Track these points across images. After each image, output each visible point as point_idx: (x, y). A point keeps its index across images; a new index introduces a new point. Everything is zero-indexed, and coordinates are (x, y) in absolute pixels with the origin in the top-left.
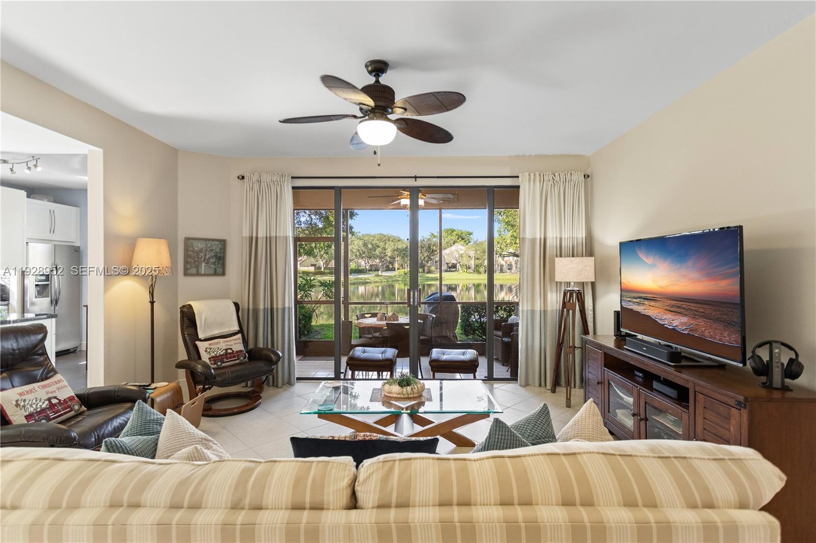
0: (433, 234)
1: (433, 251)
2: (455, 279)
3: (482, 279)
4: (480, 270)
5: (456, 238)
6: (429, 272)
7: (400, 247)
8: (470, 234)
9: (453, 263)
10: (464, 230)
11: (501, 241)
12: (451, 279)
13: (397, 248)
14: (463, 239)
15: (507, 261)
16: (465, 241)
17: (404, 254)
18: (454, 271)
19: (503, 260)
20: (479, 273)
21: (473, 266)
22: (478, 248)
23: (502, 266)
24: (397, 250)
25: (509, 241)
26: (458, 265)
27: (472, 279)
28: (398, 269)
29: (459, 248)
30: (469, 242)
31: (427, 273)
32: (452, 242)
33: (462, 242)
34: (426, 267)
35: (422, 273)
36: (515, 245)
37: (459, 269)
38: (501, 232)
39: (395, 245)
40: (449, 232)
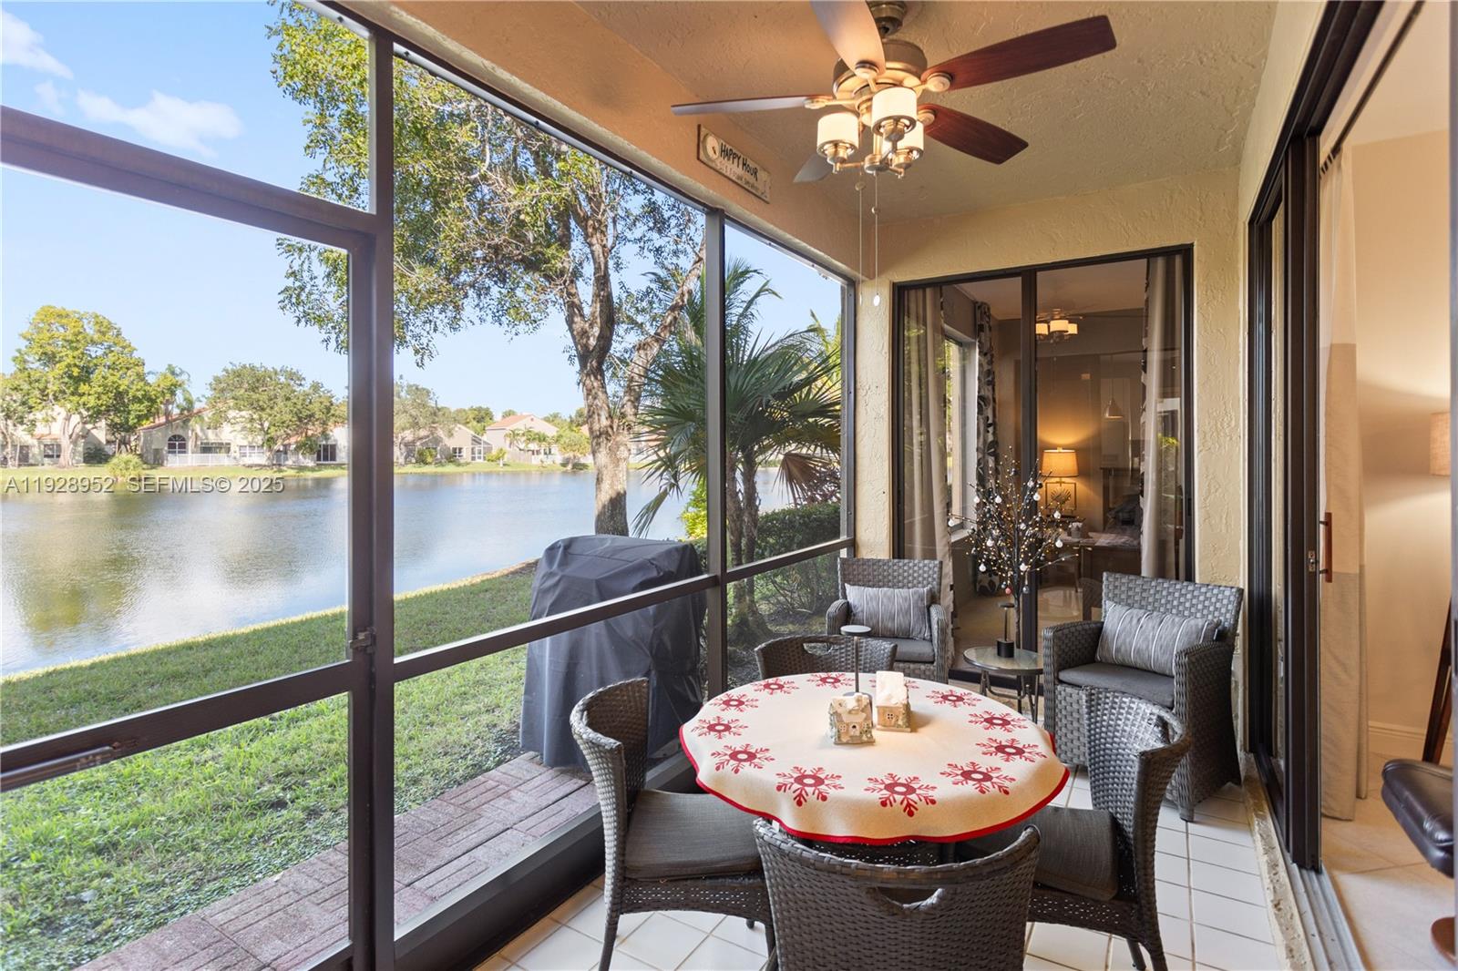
11: (26, 387)
15: (43, 436)
19: (31, 432)
23: (24, 449)
25: (53, 388)
36: (75, 398)
38: (25, 361)
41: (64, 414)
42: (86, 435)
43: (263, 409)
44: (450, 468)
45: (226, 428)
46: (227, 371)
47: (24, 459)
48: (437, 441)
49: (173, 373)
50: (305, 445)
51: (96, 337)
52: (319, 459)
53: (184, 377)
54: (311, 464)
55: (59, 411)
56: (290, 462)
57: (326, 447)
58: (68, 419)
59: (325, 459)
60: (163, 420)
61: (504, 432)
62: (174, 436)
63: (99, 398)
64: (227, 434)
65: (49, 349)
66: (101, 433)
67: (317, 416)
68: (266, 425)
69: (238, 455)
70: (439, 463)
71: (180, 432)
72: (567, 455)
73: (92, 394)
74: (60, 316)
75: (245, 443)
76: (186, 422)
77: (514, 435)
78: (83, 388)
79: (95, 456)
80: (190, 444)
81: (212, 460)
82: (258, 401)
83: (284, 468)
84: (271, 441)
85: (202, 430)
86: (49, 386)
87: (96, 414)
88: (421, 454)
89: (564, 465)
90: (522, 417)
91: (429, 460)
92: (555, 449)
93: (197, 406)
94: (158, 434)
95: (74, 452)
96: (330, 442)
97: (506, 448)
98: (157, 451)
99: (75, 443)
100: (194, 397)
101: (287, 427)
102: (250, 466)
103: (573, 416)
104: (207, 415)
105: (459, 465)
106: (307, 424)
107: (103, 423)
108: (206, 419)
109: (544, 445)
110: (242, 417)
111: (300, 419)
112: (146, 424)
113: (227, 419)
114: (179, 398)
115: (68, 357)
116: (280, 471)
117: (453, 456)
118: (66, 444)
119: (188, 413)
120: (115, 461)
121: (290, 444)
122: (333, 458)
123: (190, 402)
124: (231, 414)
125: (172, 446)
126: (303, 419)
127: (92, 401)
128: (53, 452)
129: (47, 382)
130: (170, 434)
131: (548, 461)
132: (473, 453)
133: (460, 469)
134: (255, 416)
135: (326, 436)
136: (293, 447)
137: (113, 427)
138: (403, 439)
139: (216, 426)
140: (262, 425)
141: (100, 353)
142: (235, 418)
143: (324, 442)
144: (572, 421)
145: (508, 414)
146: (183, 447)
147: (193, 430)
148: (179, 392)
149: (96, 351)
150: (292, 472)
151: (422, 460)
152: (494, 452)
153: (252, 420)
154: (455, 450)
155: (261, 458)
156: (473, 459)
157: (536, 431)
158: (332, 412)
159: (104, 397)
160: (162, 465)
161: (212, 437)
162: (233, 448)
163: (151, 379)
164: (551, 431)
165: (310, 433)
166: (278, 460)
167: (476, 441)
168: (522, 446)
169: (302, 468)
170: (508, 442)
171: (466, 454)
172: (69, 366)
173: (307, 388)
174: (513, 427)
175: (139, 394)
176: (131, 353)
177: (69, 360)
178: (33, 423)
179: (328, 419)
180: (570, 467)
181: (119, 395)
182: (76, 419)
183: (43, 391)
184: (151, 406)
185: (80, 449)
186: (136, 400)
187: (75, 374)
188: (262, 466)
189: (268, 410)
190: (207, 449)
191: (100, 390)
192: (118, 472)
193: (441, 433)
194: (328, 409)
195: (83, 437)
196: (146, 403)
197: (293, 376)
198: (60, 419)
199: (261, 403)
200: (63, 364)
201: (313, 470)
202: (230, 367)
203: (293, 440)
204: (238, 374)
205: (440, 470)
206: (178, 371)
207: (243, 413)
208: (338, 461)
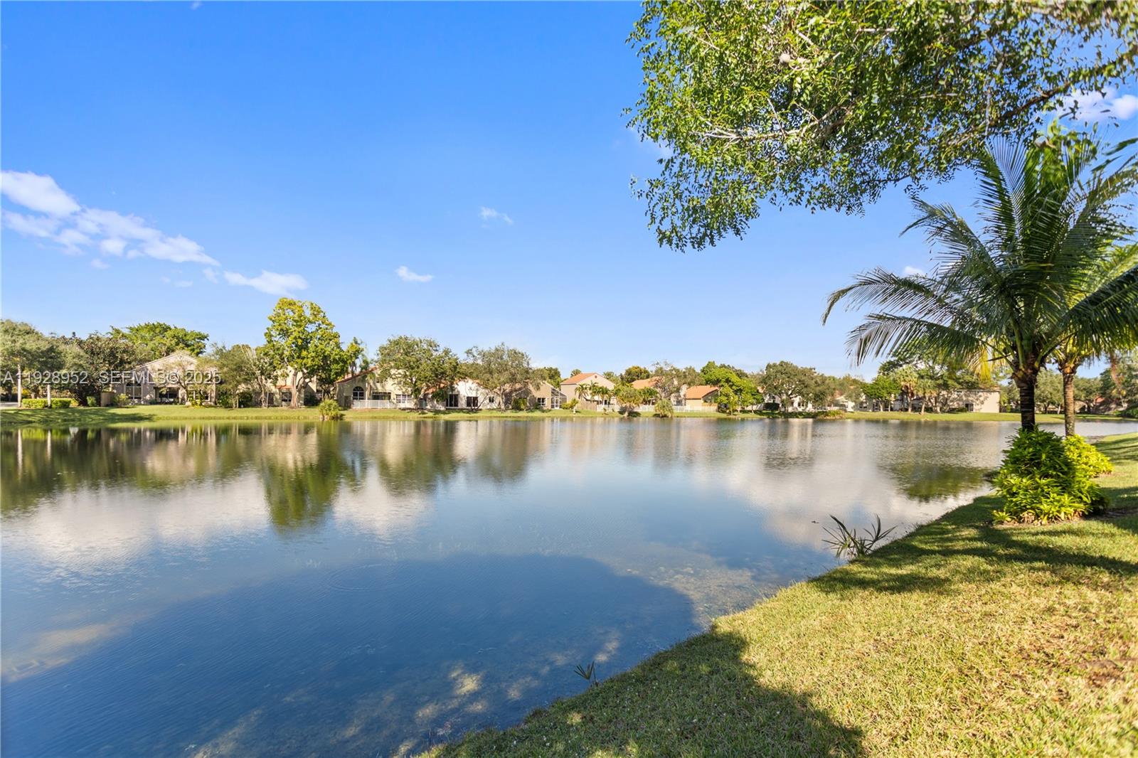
0: (118, 332)
1: (122, 362)
2: (176, 418)
3: (235, 418)
4: (230, 401)
5: (173, 342)
6: (113, 403)
7: (31, 345)
8: (203, 337)
9: (170, 388)
10: (189, 330)
11: (271, 353)
12: (167, 419)
13: (24, 349)
14: (188, 346)
15: (282, 386)
16: (193, 350)
17: (45, 363)
18: (171, 403)
19: (275, 384)
20: (228, 406)
21: (214, 395)
22: (225, 363)
23: (271, 395)
24: (23, 352)
25: (287, 353)
26: (181, 392)
27: (214, 418)
28: (25, 397)
29: (182, 360)
30: (201, 352)
31: (107, 406)
32: (164, 349)
33: (187, 351)
34: (103, 395)
35: (93, 405)
36: (299, 361)
37: (183, 399)
38: (271, 336)
39: (14, 341)
40: (157, 331)
41: (293, 371)
42: (306, 386)
44: (537, 414)
45: (390, 381)
46: (389, 341)
47: (271, 402)
48: (528, 392)
49: (356, 343)
50: (438, 394)
51: (311, 318)
54: (443, 409)
55: (290, 370)
56: (428, 407)
58: (295, 375)
60: (350, 376)
61: (575, 387)
63: (313, 360)
64: (390, 386)
65: (284, 327)
66: (313, 386)
69: (395, 401)
70: (529, 410)
71: (361, 385)
72: (624, 405)
73: (309, 358)
74: (290, 304)
75: (400, 393)
77: (582, 389)
78: (304, 353)
79: (311, 401)
80: (367, 393)
81: (380, 404)
82: (409, 362)
84: (416, 391)
85: (374, 383)
86: (286, 352)
87: (312, 372)
88: (516, 402)
89: (622, 412)
90: (588, 376)
91: (522, 407)
92: (614, 400)
94: (347, 386)
95: (299, 398)
97: (577, 399)
99: (299, 391)
102: (404, 409)
103: (623, 374)
104: (378, 372)
105: (543, 411)
106: (441, 379)
107: (314, 379)
108: (377, 376)
109: (606, 397)
110: (399, 374)
111: (436, 376)
112: (340, 379)
113: (390, 376)
115: (295, 332)
116: (424, 413)
117: (538, 404)
118: (294, 391)
119: (366, 371)
120: (322, 404)
121: (428, 394)
122: (456, 405)
124: (393, 371)
125: (355, 394)
126: (439, 374)
127: (309, 363)
128: (287, 397)
129: (284, 349)
130: (355, 386)
131: (609, 410)
132: (552, 402)
133: (545, 415)
134: (408, 373)
135: (453, 389)
136: (430, 396)
137: (322, 381)
138: (504, 391)
139: (381, 380)
141: (314, 330)
142: (395, 374)
144: (622, 379)
145: (576, 373)
147: (369, 383)
148: (360, 356)
149: (311, 328)
150: (431, 414)
151: (517, 408)
152: (569, 402)
153: (405, 376)
154: (539, 399)
155: (410, 404)
156: (553, 407)
157: (600, 385)
158: (458, 370)
159: (316, 360)
160: (350, 407)
161: (380, 389)
162: (393, 396)
163: (344, 347)
164: (610, 386)
165: (442, 385)
166: (421, 405)
167: (554, 393)
168: (589, 398)
169: (437, 412)
170: (578, 394)
171: (547, 403)
172: (295, 338)
173: (441, 352)
174: (581, 383)
175: (337, 357)
176: (332, 329)
177: (295, 334)
178: (276, 378)
180: (626, 414)
181: (325, 358)
182: (300, 375)
183: (281, 355)
185: (303, 396)
186: (336, 362)
187: (300, 344)
188: (411, 409)
190: (377, 396)
191: (313, 354)
192: (324, 412)
193: (531, 387)
194: (455, 368)
195: (304, 387)
196: (341, 364)
197: (431, 344)
198: (291, 375)
199: (412, 364)
200: (292, 336)
201: (444, 413)
202: (392, 339)
203: (431, 391)
204: (397, 343)
205: (530, 414)
206: (359, 342)
207: (400, 371)
208: (460, 407)
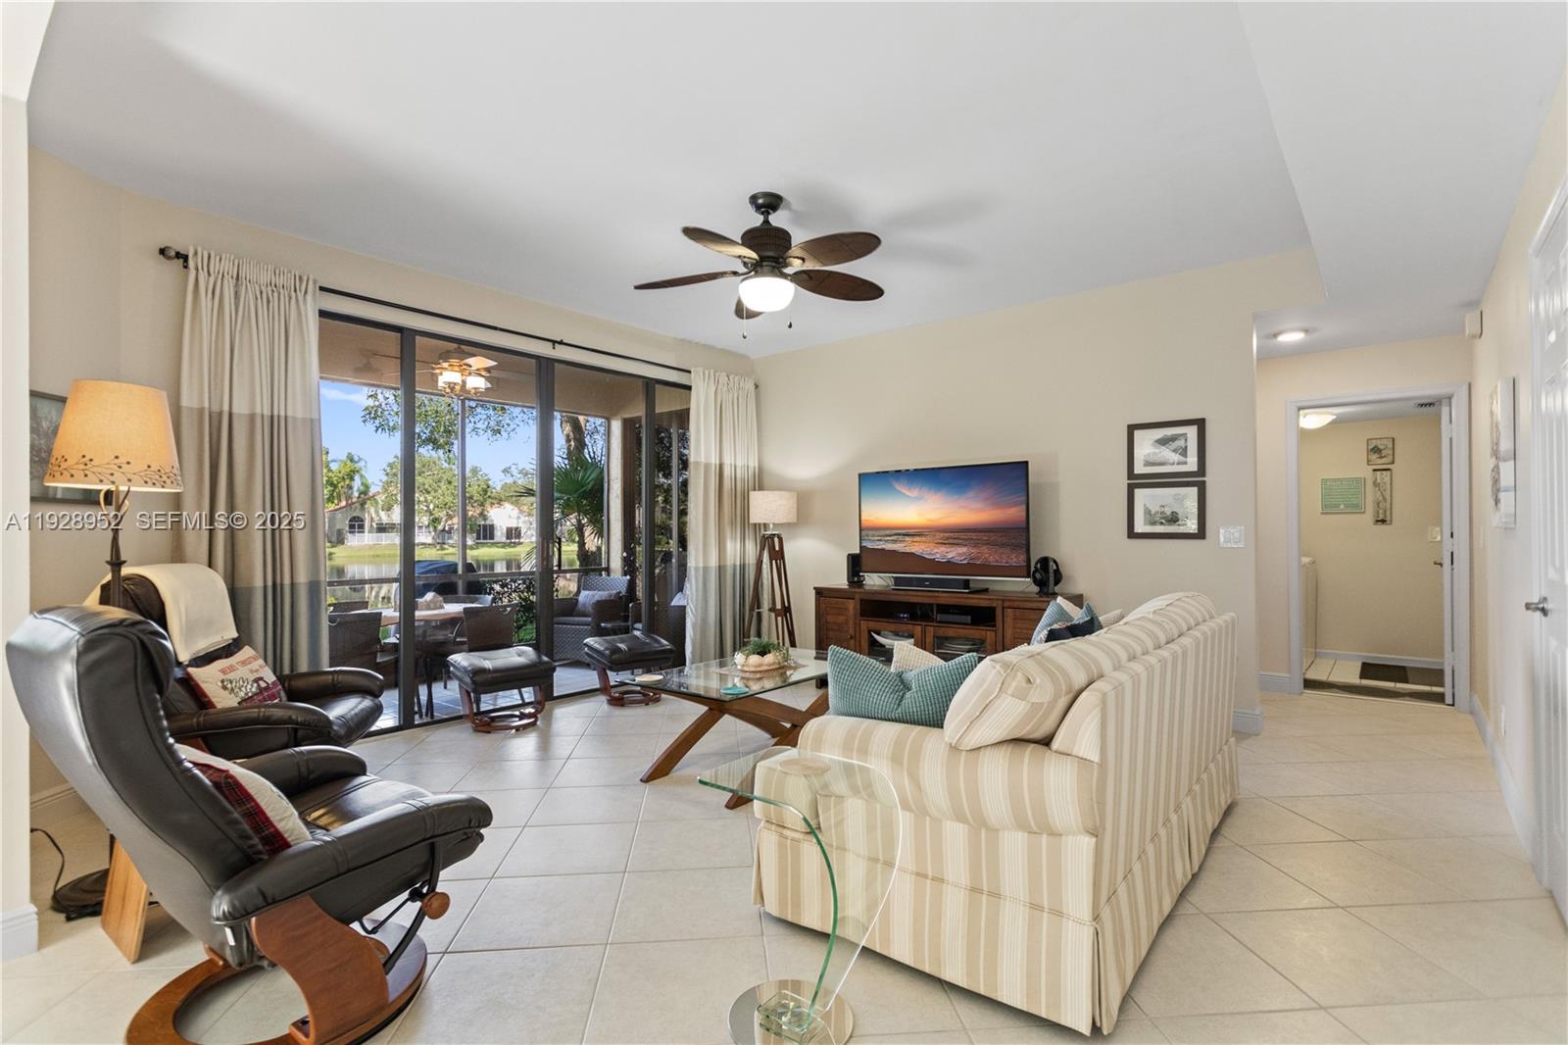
43: (429, 492)
52: (478, 538)
53: (362, 464)
57: (485, 526)
59: (485, 538)
62: (354, 518)
67: (475, 498)
68: (431, 507)
76: (363, 504)
83: (446, 546)
93: (373, 491)
96: (488, 522)
98: (340, 533)
100: (370, 481)
101: (449, 508)
114: (357, 484)
123: (367, 487)
140: (428, 507)
143: (483, 523)
146: (361, 527)
179: (485, 500)
184: (333, 491)
189: (433, 493)
